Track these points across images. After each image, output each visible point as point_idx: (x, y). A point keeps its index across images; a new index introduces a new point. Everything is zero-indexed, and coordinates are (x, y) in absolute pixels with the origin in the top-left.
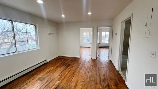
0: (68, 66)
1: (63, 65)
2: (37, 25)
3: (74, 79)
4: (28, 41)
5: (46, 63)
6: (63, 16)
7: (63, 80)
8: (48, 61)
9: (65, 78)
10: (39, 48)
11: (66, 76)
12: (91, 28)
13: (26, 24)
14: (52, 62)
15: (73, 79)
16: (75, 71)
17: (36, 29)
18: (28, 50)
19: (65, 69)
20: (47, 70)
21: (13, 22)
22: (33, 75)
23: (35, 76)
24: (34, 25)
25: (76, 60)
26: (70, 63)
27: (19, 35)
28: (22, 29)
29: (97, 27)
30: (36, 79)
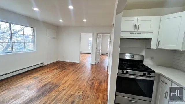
0: (64, 69)
1: (59, 68)
2: (35, 28)
3: (66, 79)
4: (24, 43)
5: (43, 66)
6: (61, 21)
7: (55, 79)
8: (45, 64)
9: (57, 77)
10: (36, 51)
11: (58, 77)
12: (91, 34)
13: (23, 26)
14: (49, 65)
15: (64, 79)
16: (69, 73)
17: (34, 32)
18: (25, 51)
19: (61, 71)
20: (43, 72)
21: (11, 24)
22: (28, 75)
23: (30, 75)
24: (32, 28)
25: (74, 65)
26: (67, 67)
27: (16, 37)
28: (20, 31)
29: (97, 34)
30: (30, 77)
